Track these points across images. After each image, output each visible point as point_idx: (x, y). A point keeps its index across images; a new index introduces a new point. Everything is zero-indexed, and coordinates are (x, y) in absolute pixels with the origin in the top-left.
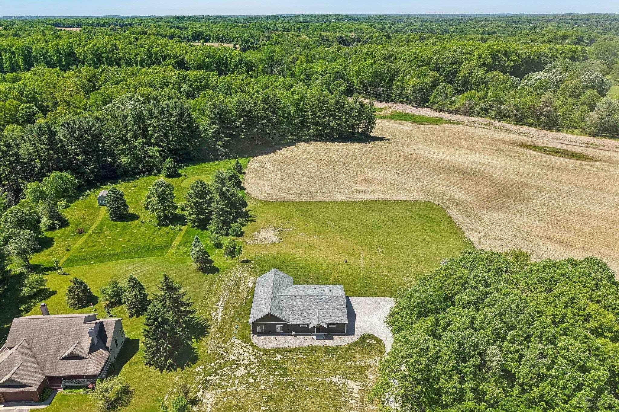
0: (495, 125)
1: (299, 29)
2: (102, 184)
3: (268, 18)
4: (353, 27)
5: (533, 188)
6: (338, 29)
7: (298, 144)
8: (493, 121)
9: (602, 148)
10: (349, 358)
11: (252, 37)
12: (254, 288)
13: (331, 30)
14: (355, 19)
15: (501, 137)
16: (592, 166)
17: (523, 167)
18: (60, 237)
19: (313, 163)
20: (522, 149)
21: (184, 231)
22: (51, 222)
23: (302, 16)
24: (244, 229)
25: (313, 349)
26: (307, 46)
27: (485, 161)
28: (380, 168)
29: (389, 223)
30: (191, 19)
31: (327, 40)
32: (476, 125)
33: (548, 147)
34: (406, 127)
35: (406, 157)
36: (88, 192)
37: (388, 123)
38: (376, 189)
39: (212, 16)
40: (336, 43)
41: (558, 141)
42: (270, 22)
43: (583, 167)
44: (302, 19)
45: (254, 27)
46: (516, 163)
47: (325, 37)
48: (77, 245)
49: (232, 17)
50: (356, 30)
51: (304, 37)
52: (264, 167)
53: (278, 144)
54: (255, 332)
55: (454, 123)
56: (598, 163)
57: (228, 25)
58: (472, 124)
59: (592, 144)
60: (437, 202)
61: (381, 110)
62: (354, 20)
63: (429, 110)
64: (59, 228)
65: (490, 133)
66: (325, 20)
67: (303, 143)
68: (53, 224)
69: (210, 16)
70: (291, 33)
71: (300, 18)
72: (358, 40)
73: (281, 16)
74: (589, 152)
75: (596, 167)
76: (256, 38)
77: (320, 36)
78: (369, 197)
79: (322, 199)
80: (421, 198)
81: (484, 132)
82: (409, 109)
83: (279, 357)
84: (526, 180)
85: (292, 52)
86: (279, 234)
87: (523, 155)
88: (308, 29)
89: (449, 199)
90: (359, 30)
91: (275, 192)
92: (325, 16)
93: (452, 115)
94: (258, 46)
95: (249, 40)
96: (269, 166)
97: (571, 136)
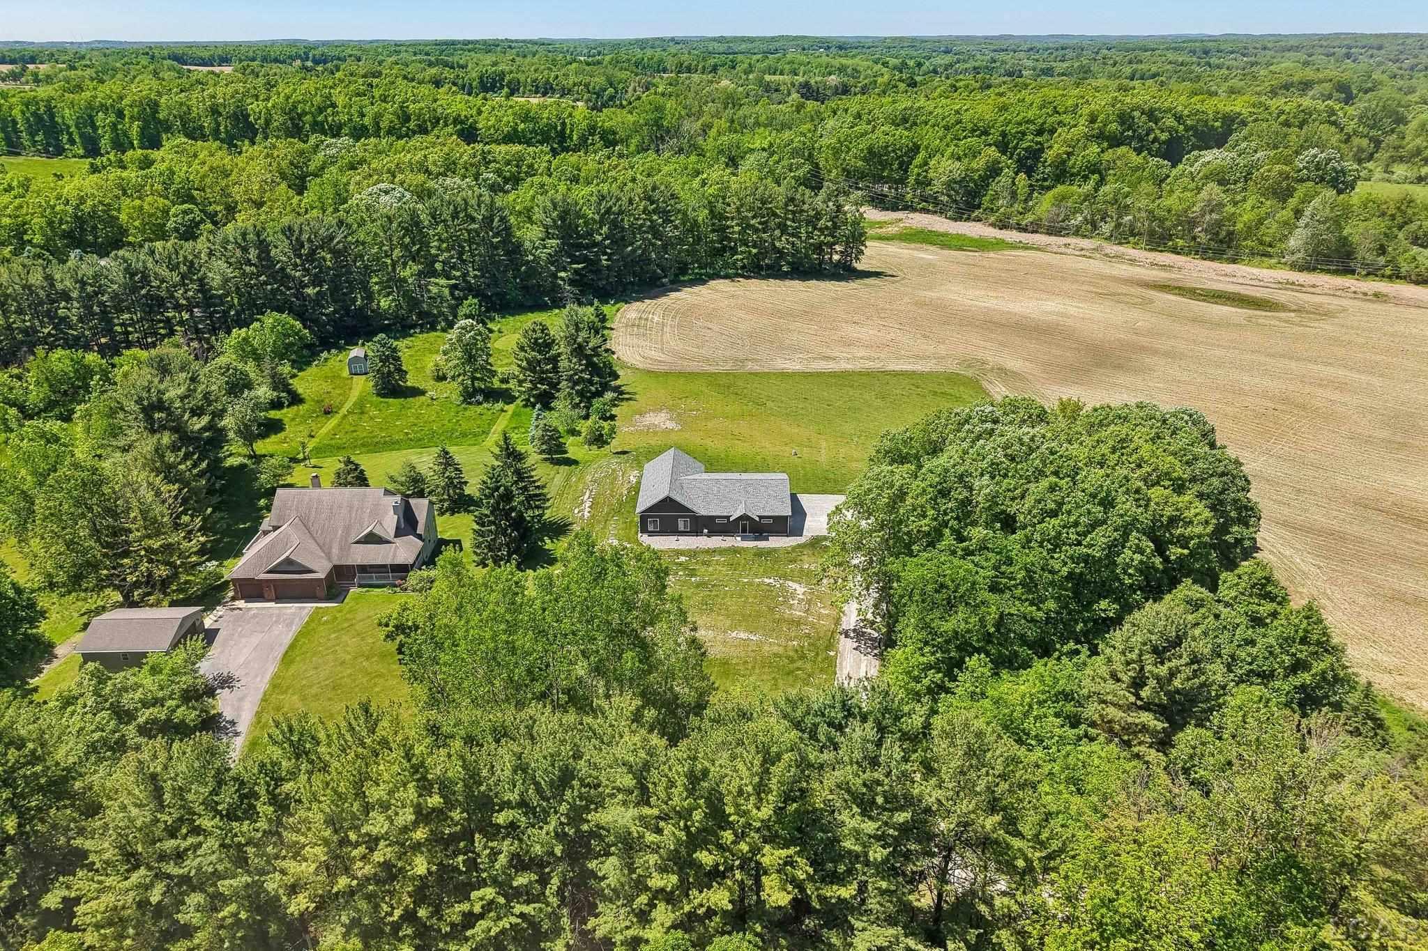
0: (1108, 251)
1: (715, 69)
2: (347, 344)
3: (642, 44)
4: (837, 62)
5: (1155, 352)
6: (802, 68)
7: (712, 283)
8: (1105, 244)
9: (1312, 290)
10: (793, 561)
11: (611, 85)
12: (639, 483)
13: (786, 71)
14: (843, 47)
15: (1115, 273)
16: (1280, 319)
17: (1143, 320)
18: (293, 419)
19: (742, 314)
20: (1152, 292)
21: (510, 413)
22: (275, 394)
23: (721, 40)
24: (615, 411)
25: (735, 551)
26: (731, 101)
27: (1072, 311)
28: (869, 322)
29: (879, 402)
30: (470, 46)
31: (777, 90)
32: (1069, 251)
33: (1202, 289)
34: (929, 254)
35: (921, 304)
36: (325, 355)
37: (892, 249)
38: (860, 355)
39: (517, 41)
40: (795, 96)
41: (1227, 279)
42: (649, 52)
43: (1261, 321)
44: (722, 48)
45: (616, 62)
46: (1135, 314)
47: (773, 86)
48: (324, 431)
49: (562, 42)
50: (842, 70)
51: (725, 83)
52: (647, 319)
53: (672, 282)
54: (644, 530)
55: (1026, 247)
56: (1293, 314)
57: (554, 60)
58: (1063, 250)
59: (1293, 283)
60: (969, 373)
61: (881, 224)
62: (840, 48)
63: (979, 225)
64: (288, 406)
65: (1096, 266)
66: (773, 48)
67: (722, 281)
68: (279, 398)
69: (512, 41)
70: (696, 77)
71: (716, 45)
72: (845, 90)
73: (672, 39)
74: (1282, 297)
75: (1286, 322)
76: (621, 86)
77: (760, 82)
78: (844, 366)
79: (757, 368)
80: (940, 369)
81: (1083, 264)
82: (939, 224)
83: (683, 559)
84: (1144, 341)
85: (700, 113)
86: (679, 418)
87: (1151, 301)
88: (734, 68)
89: (993, 369)
90: (849, 71)
91: (668, 359)
92: (773, 39)
93: (1024, 234)
94: (624, 103)
95: (605, 90)
96: (656, 318)
97: (1255, 271)
